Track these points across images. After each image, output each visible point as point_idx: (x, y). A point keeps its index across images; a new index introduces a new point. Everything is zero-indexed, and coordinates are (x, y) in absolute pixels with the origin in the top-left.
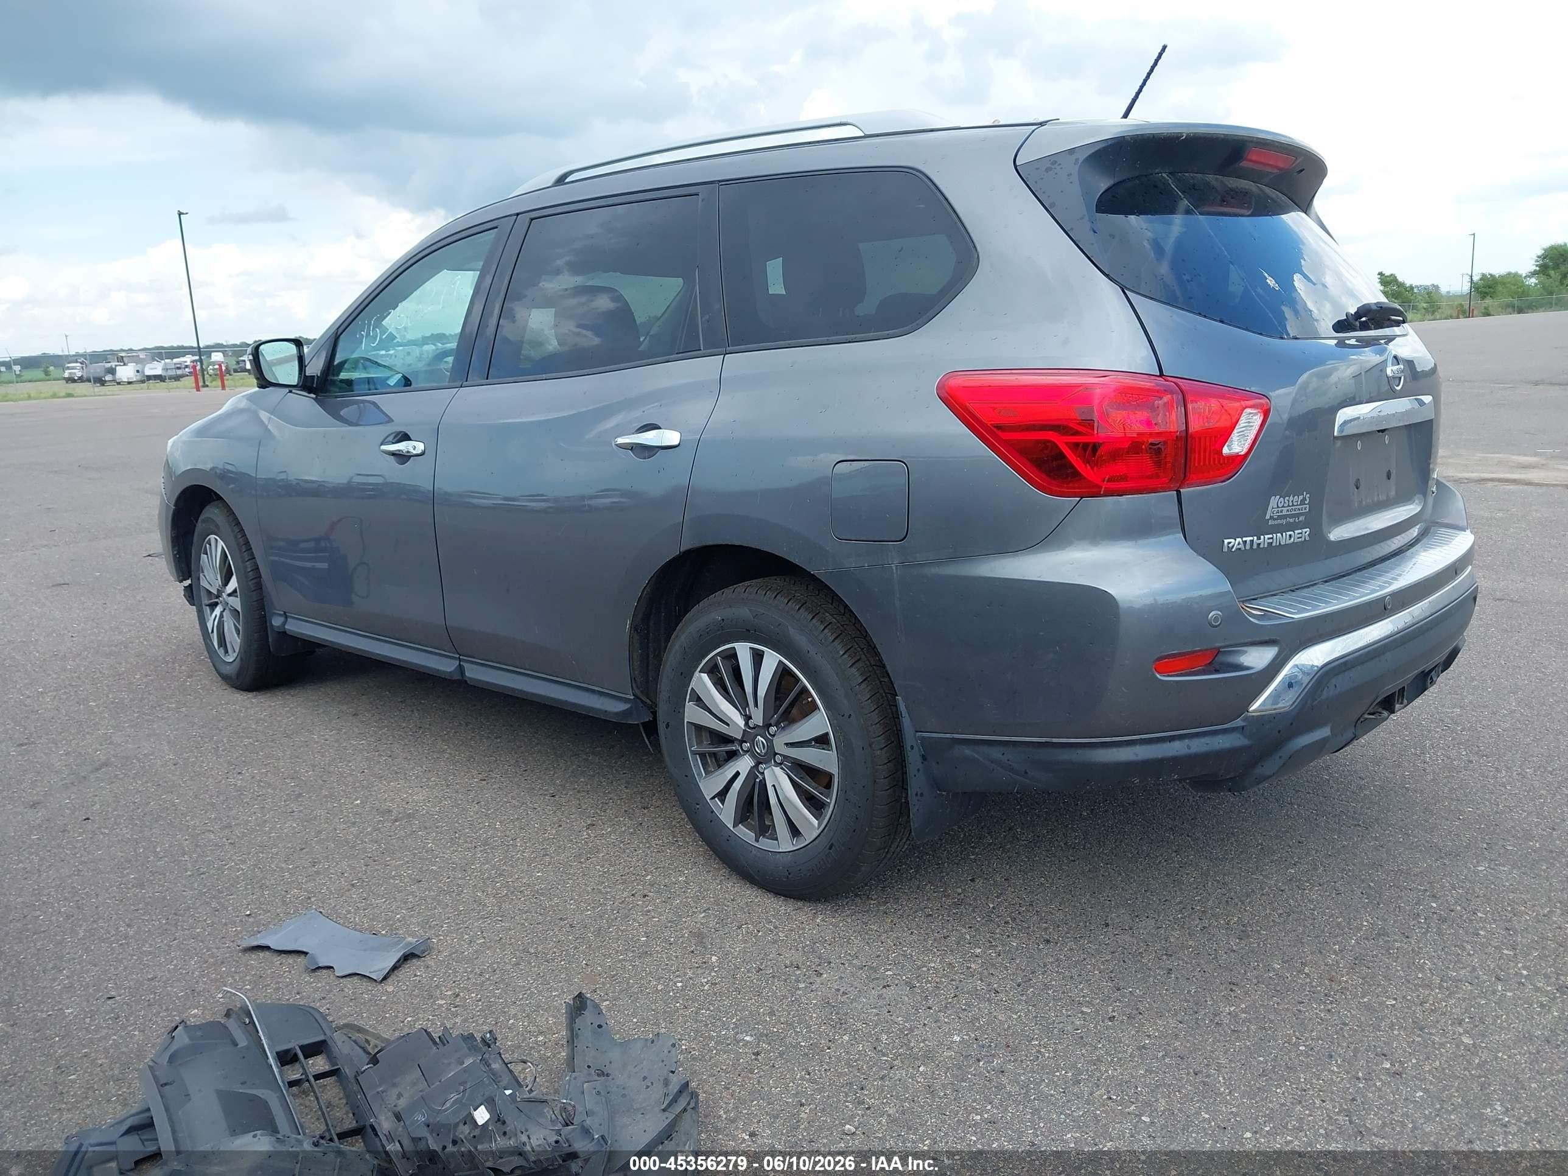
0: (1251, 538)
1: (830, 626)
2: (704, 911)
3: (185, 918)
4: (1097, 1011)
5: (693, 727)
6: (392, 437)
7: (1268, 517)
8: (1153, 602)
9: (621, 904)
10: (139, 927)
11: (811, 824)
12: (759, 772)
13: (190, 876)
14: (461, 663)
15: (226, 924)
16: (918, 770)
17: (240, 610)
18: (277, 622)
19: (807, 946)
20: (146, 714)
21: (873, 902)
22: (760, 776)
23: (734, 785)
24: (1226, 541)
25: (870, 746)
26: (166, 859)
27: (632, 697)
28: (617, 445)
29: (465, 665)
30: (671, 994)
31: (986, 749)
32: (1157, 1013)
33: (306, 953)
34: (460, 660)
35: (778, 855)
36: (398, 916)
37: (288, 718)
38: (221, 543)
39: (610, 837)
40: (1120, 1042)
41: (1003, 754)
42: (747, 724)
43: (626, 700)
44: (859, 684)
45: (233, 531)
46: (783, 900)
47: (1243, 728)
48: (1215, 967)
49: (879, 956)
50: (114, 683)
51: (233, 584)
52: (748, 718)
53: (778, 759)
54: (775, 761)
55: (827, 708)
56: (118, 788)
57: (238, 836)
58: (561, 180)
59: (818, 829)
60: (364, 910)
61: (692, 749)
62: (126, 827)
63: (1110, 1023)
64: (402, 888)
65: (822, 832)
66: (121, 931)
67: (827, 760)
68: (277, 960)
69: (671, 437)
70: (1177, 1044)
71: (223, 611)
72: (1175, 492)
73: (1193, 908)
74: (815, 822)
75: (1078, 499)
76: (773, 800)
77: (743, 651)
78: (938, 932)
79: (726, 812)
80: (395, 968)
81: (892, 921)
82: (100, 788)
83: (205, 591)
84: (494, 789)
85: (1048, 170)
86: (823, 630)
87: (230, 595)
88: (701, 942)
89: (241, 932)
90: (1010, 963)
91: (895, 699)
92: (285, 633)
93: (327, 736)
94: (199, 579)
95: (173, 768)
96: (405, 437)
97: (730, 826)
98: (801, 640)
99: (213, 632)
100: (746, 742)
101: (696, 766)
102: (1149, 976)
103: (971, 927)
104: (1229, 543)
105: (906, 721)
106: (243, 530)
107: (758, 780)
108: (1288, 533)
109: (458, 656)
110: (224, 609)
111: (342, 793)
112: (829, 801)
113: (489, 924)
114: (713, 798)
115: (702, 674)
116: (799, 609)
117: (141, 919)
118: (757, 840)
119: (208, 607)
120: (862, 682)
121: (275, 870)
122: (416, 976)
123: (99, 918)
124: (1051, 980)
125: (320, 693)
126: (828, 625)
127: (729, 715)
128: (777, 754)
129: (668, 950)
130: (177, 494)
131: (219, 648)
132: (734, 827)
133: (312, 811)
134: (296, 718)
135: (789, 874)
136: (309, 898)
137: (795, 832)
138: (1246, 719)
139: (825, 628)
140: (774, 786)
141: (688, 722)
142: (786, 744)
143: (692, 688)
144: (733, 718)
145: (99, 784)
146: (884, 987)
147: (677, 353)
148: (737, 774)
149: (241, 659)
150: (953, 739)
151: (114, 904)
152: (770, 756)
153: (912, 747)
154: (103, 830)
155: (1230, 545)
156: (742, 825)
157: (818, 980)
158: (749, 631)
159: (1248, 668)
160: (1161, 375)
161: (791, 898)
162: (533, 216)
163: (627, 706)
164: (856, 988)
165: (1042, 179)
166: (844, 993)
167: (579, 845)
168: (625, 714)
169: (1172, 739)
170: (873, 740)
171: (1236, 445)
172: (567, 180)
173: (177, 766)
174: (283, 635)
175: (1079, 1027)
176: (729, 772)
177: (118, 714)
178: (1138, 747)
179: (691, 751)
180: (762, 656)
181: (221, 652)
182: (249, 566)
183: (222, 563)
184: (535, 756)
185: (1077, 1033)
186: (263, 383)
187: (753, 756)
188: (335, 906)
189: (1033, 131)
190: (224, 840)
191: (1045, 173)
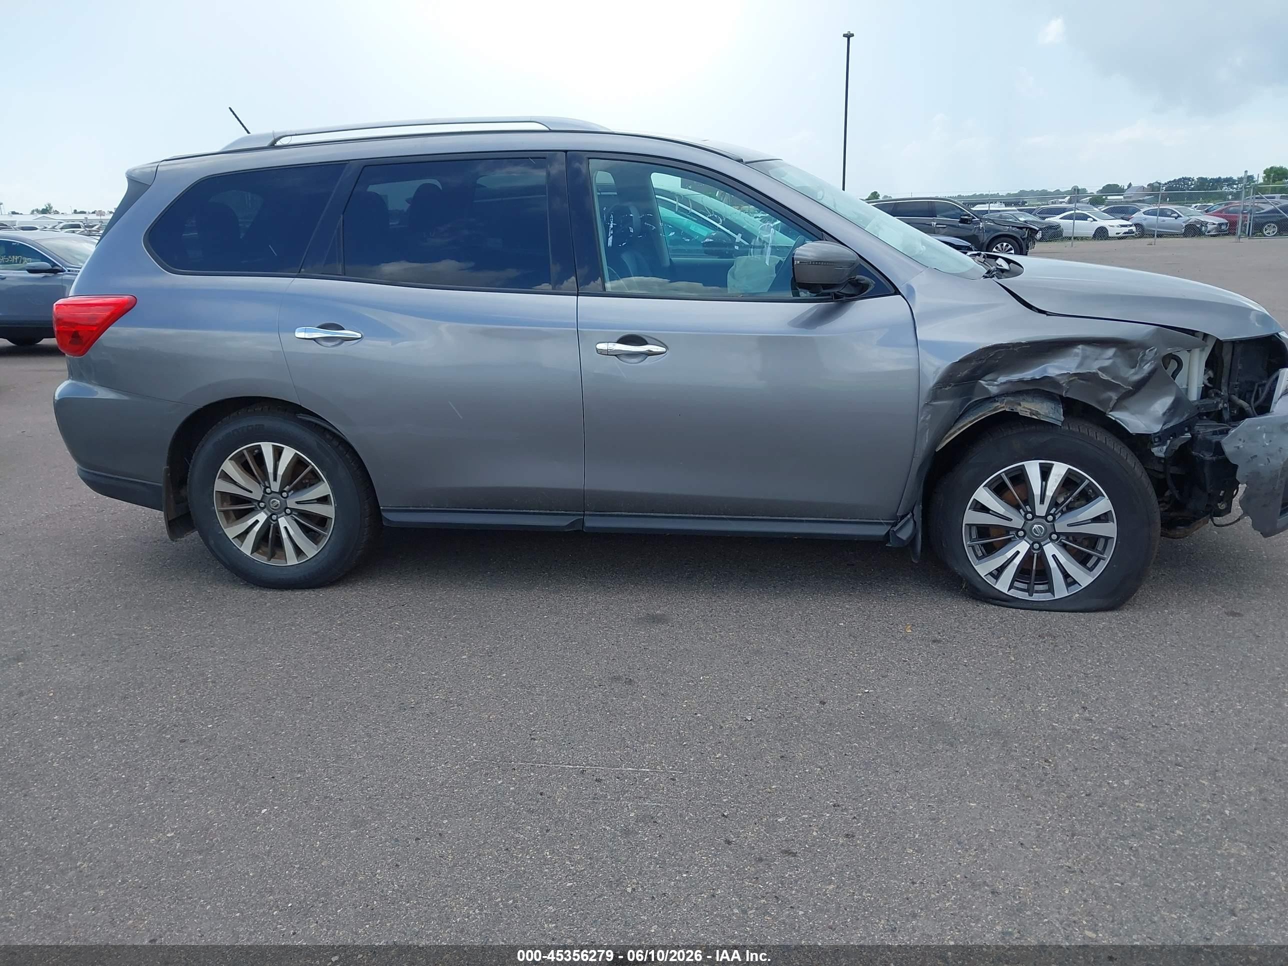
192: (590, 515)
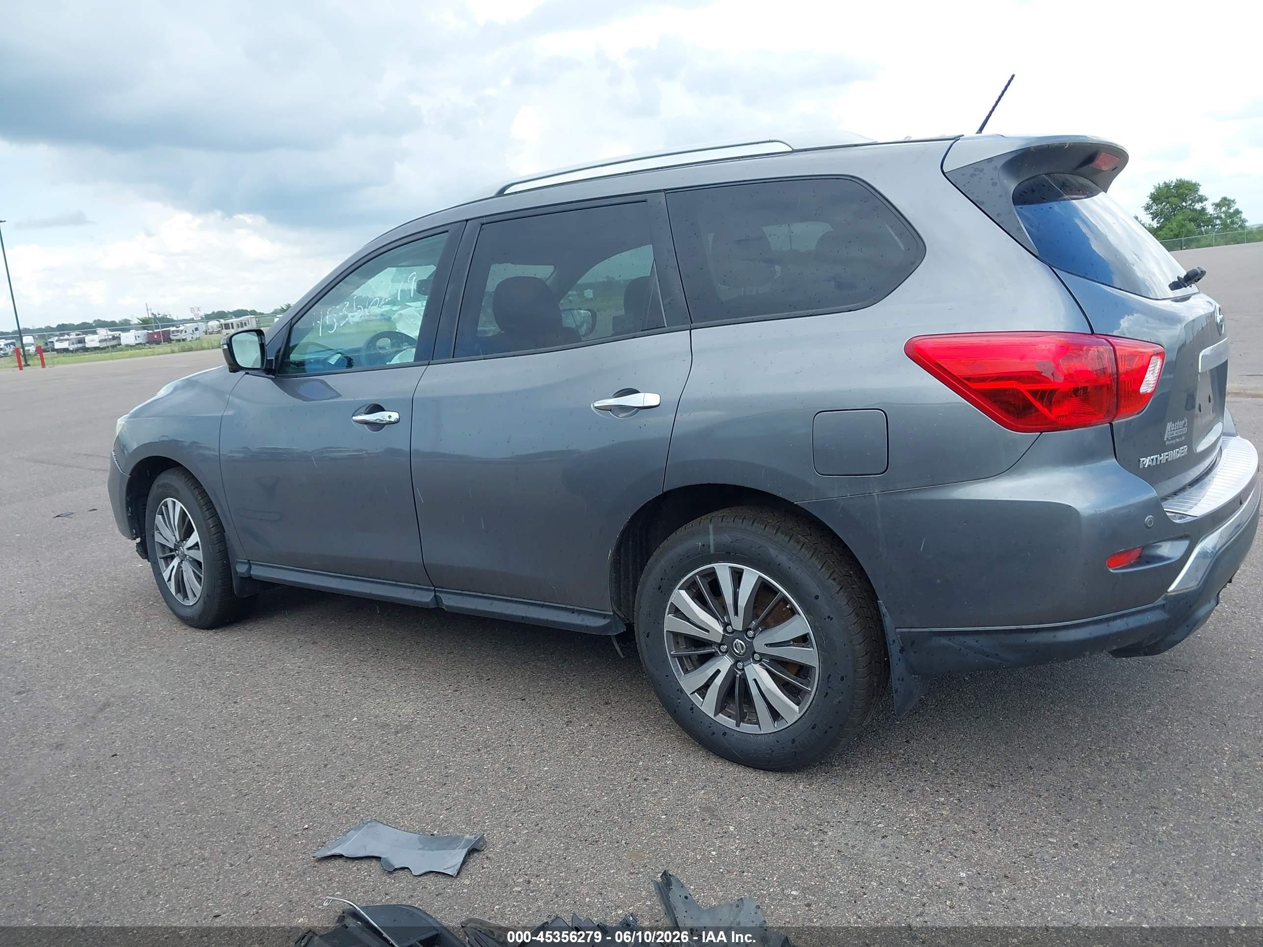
0: (1156, 456)
1: (804, 546)
2: (702, 789)
3: (250, 836)
4: (1061, 840)
5: (672, 635)
6: (364, 408)
7: (1165, 439)
8: (1095, 512)
9: (629, 788)
10: (211, 849)
11: (792, 711)
12: (738, 669)
13: (235, 798)
14: (437, 594)
15: (289, 838)
16: (900, 659)
17: (202, 561)
18: (241, 569)
19: (803, 810)
20: (123, 656)
21: (837, 768)
22: (739, 672)
23: (715, 681)
24: (1141, 459)
25: (851, 642)
26: (206, 784)
27: (612, 613)
28: (596, 408)
29: (441, 595)
30: (711, 862)
31: (961, 639)
32: (1108, 838)
33: (378, 858)
34: (435, 591)
35: (759, 737)
36: (442, 817)
37: (255, 650)
38: (179, 505)
39: (590, 732)
40: (1093, 865)
41: (977, 641)
42: (725, 630)
43: (605, 616)
44: (838, 593)
45: (193, 494)
46: (763, 773)
47: (1164, 606)
48: (1133, 795)
49: (865, 813)
50: (79, 631)
51: (195, 538)
52: (725, 625)
53: (757, 657)
54: (753, 659)
55: (807, 612)
56: (129, 724)
57: (262, 759)
58: (501, 193)
59: (800, 713)
60: (409, 814)
61: (672, 653)
62: (155, 759)
63: (1077, 850)
64: (433, 791)
65: (803, 715)
66: (196, 854)
67: (809, 656)
68: (351, 865)
69: (652, 399)
70: (1138, 862)
71: (181, 562)
72: (1109, 424)
73: (1090, 749)
74: (796, 708)
75: (1039, 433)
76: (754, 691)
77: (723, 571)
78: (903, 788)
79: (707, 705)
80: (464, 863)
81: (861, 782)
82: (112, 726)
83: (159, 546)
84: (469, 698)
85: (972, 175)
86: (800, 549)
87: (189, 549)
88: (714, 815)
89: (307, 844)
90: (972, 807)
91: (877, 603)
92: (250, 577)
93: (298, 664)
94: (153, 536)
95: (172, 702)
96: (377, 408)
97: (711, 715)
98: (783, 559)
99: (169, 579)
100: (724, 645)
101: (675, 666)
102: (1087, 807)
103: (926, 781)
104: (1143, 461)
105: (888, 621)
106: (204, 490)
107: (738, 676)
108: (1177, 450)
109: (433, 588)
110: (182, 561)
111: (337, 713)
112: (810, 689)
113: (525, 816)
114: (693, 693)
115: (680, 591)
116: (776, 533)
117: (209, 841)
118: (738, 725)
119: (162, 560)
120: (839, 591)
121: (311, 786)
122: (483, 868)
123: (170, 844)
124: (1012, 818)
125: (273, 626)
126: (803, 545)
127: (709, 624)
128: (755, 653)
129: (689, 824)
130: (134, 464)
131: (176, 594)
132: (715, 716)
133: (318, 730)
134: (263, 650)
135: (773, 751)
136: (354, 808)
137: (775, 715)
138: (1166, 598)
139: (801, 548)
140: (755, 680)
141: (667, 631)
142: (766, 645)
143: (672, 603)
144: (712, 625)
145: (110, 722)
146: (883, 837)
147: (642, 331)
148: (718, 671)
149: (205, 602)
150: (931, 632)
151: (177, 829)
152: (750, 654)
153: (894, 641)
154: (135, 764)
155: (1144, 463)
156: (722, 714)
157: (826, 837)
158: (729, 553)
159: (1169, 559)
160: (1093, 333)
161: (769, 771)
162: (483, 222)
163: (606, 621)
164: (861, 841)
165: (969, 182)
166: (853, 847)
167: (567, 740)
168: (604, 627)
169: (1115, 618)
170: (852, 637)
171: (1148, 385)
172: (505, 193)
173: (174, 700)
174: (248, 580)
175: (1055, 856)
176: (708, 670)
177: (97, 658)
178: (1091, 627)
179: (671, 655)
180: (742, 573)
181: (179, 598)
182: (211, 523)
183: (181, 523)
184: (490, 666)
185: (1055, 861)
186: (234, 367)
187: (732, 656)
188: (381, 813)
189: (951, 145)
190: (251, 763)
191: (971, 178)
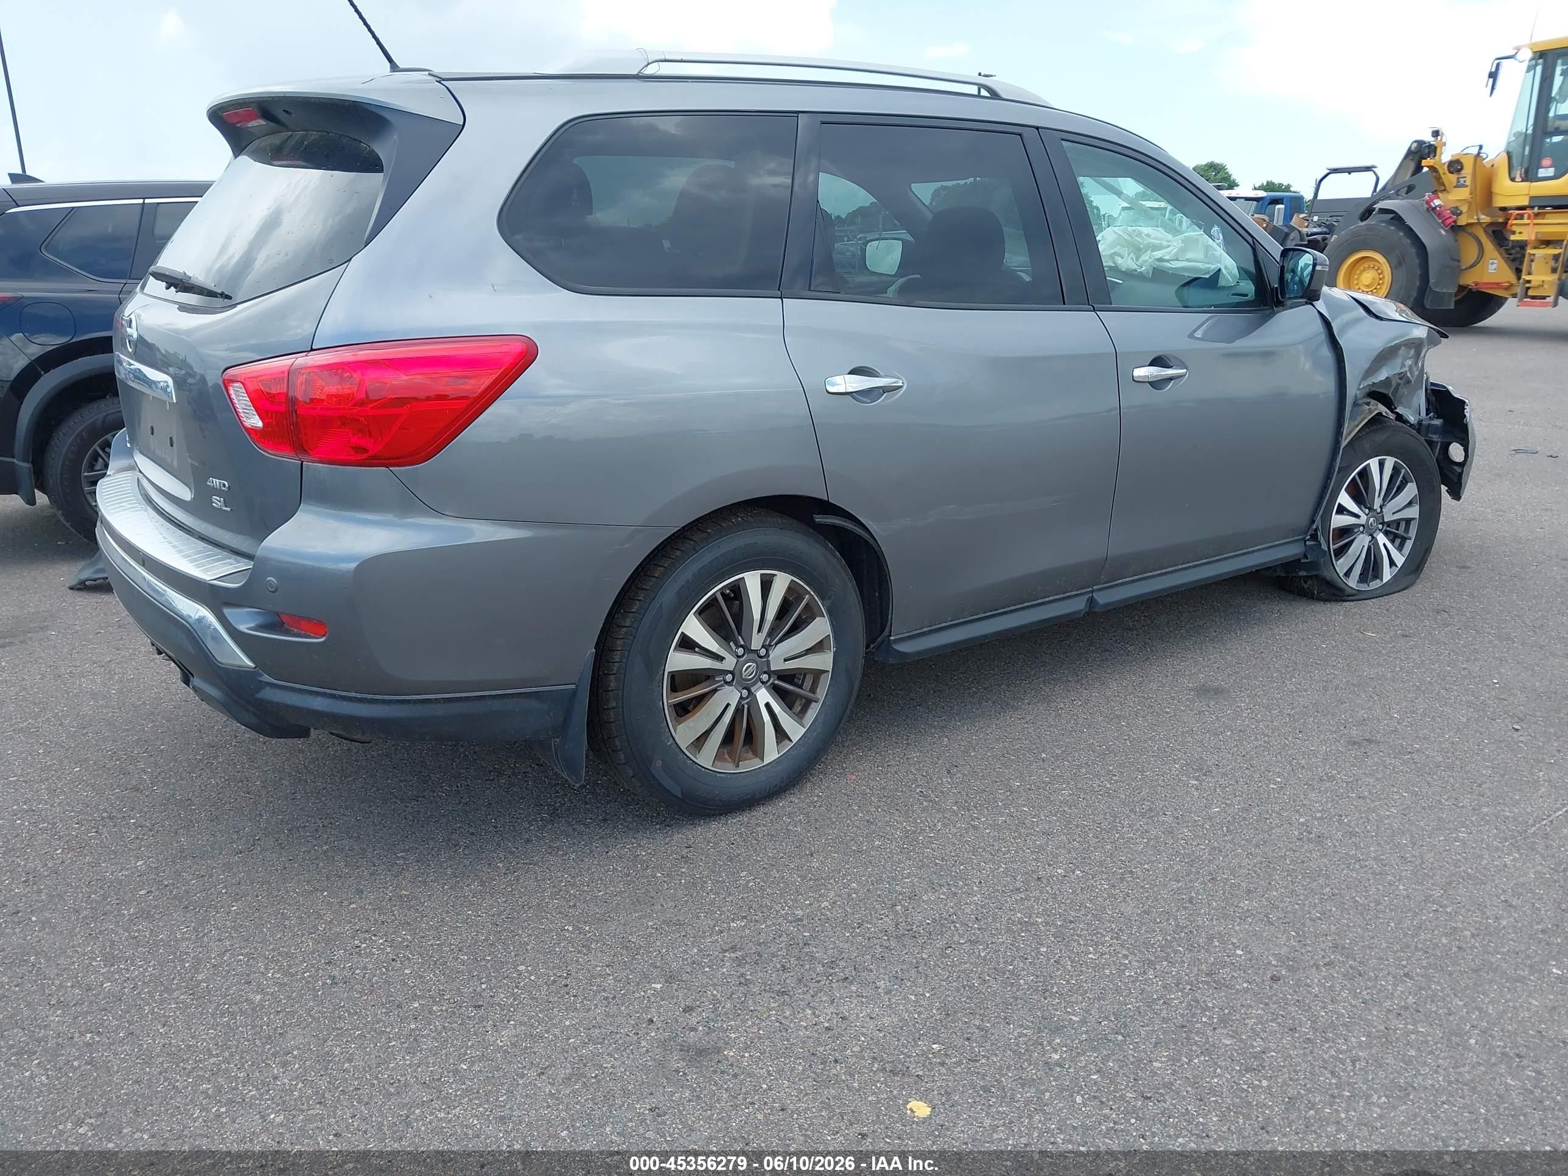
192: (1099, 590)
